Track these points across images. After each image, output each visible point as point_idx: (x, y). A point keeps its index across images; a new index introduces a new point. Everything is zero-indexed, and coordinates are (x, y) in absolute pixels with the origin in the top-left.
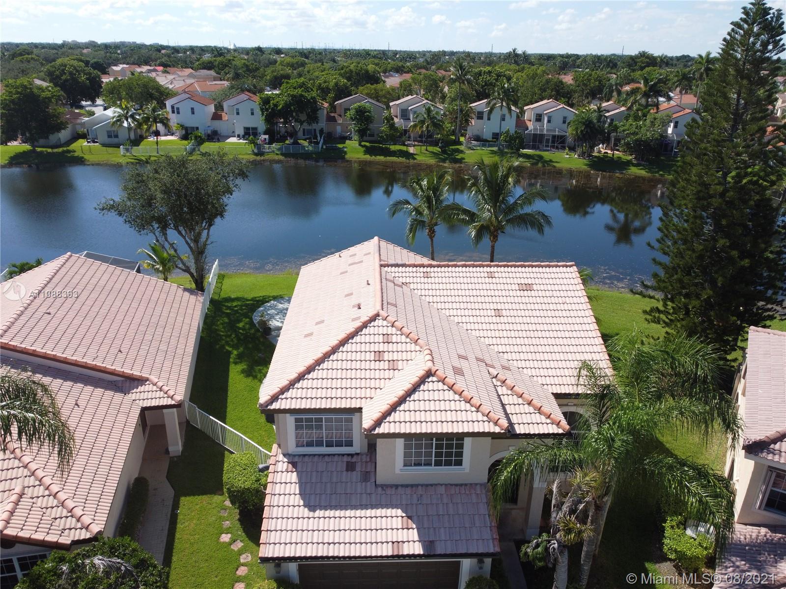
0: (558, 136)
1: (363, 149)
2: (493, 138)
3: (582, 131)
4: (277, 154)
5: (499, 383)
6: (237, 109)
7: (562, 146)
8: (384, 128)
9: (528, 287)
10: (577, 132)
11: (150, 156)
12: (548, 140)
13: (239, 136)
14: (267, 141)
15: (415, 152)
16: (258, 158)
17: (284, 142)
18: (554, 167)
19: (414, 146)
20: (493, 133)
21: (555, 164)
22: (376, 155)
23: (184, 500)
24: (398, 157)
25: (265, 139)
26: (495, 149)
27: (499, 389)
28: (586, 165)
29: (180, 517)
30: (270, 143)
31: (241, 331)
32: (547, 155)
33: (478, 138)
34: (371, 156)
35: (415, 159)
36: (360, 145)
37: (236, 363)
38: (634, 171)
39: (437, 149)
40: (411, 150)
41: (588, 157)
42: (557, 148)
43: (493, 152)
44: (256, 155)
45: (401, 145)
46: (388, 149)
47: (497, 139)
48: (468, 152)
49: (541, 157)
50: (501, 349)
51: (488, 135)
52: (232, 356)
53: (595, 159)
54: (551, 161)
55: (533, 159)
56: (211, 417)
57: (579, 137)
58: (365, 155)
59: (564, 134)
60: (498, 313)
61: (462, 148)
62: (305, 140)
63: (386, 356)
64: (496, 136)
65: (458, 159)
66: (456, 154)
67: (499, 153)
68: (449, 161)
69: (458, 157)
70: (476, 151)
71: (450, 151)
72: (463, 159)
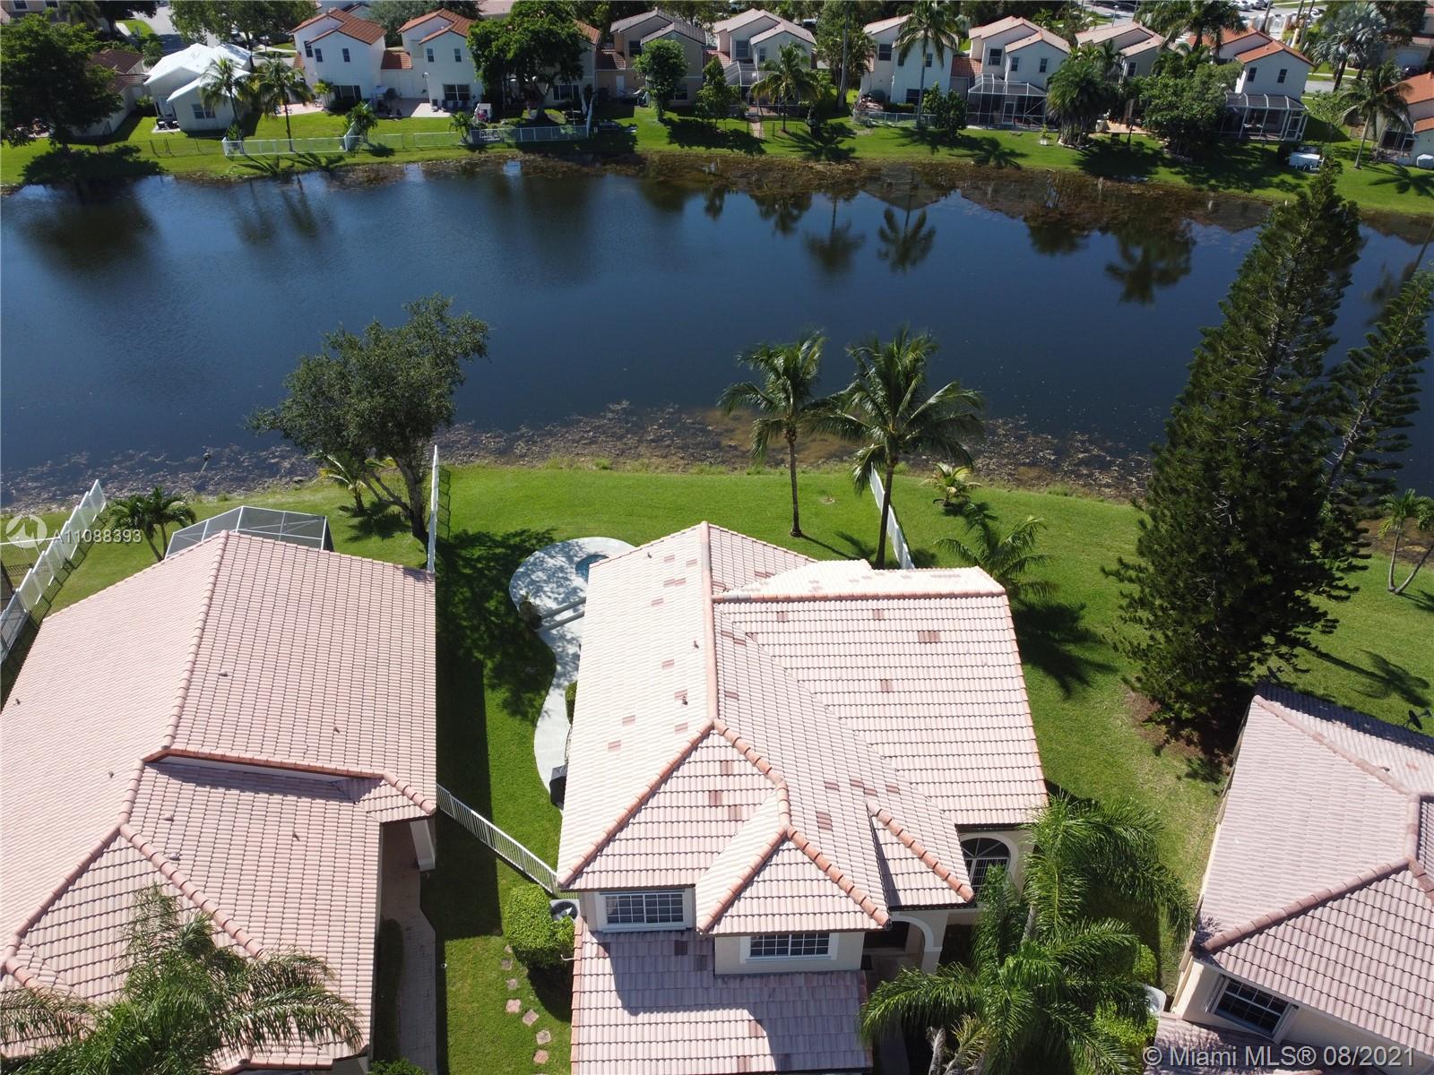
0: (1029, 97)
1: (665, 130)
2: (908, 101)
3: (1072, 100)
4: (510, 146)
5: (880, 825)
6: (429, 51)
7: (1035, 119)
8: (706, 91)
9: (931, 637)
10: (1063, 101)
11: (278, 158)
12: (1010, 107)
13: (435, 103)
14: (489, 115)
15: (763, 137)
16: (476, 155)
17: (519, 115)
18: (1018, 167)
19: (762, 119)
20: (909, 91)
21: (1019, 161)
22: (690, 146)
23: (452, 947)
24: (731, 148)
25: (486, 111)
26: (910, 124)
27: (880, 834)
28: (1078, 163)
29: (449, 974)
30: (495, 119)
31: (493, 618)
32: (1006, 138)
33: (880, 97)
34: (682, 147)
35: (762, 152)
36: (661, 120)
37: (493, 687)
38: (1166, 177)
39: (802, 127)
40: (757, 130)
41: (1082, 144)
42: (1027, 122)
43: (907, 133)
44: (472, 148)
45: (737, 118)
46: (712, 128)
47: (916, 102)
48: (862, 132)
49: (994, 144)
50: (888, 750)
51: (898, 96)
52: (485, 672)
53: (1095, 149)
54: (1013, 154)
55: (981, 149)
56: (473, 812)
57: (1066, 111)
58: (670, 143)
59: (1040, 94)
60: (886, 686)
61: (850, 122)
62: (559, 108)
63: (726, 799)
64: (913, 96)
65: (842, 150)
66: (839, 139)
67: (918, 136)
68: (826, 155)
69: (843, 146)
70: (875, 129)
71: (827, 132)
72: (852, 150)
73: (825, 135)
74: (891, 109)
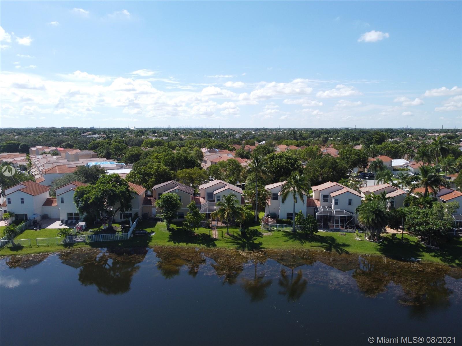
0: (346, 216)
1: (169, 234)
2: (288, 218)
4: (86, 244)
6: (62, 199)
7: (350, 226)
12: (337, 221)
14: (83, 229)
15: (217, 237)
16: (68, 249)
17: (99, 227)
19: (218, 227)
20: (288, 213)
21: (346, 249)
22: (179, 243)
24: (199, 243)
26: (289, 229)
30: (85, 230)
32: (337, 235)
33: (274, 216)
34: (175, 243)
35: (215, 245)
36: (168, 229)
39: (238, 231)
40: (214, 233)
41: (377, 239)
42: (347, 228)
43: (287, 234)
44: (66, 245)
45: (205, 228)
46: (191, 232)
47: (291, 218)
48: (266, 234)
49: (333, 239)
51: (283, 216)
53: (385, 242)
58: (169, 241)
61: (260, 228)
62: (120, 223)
64: (290, 216)
65: (255, 244)
66: (255, 238)
67: (293, 236)
68: (248, 247)
69: (256, 242)
70: (273, 232)
71: (249, 234)
72: (261, 244)
73: (248, 235)
74: (280, 222)
